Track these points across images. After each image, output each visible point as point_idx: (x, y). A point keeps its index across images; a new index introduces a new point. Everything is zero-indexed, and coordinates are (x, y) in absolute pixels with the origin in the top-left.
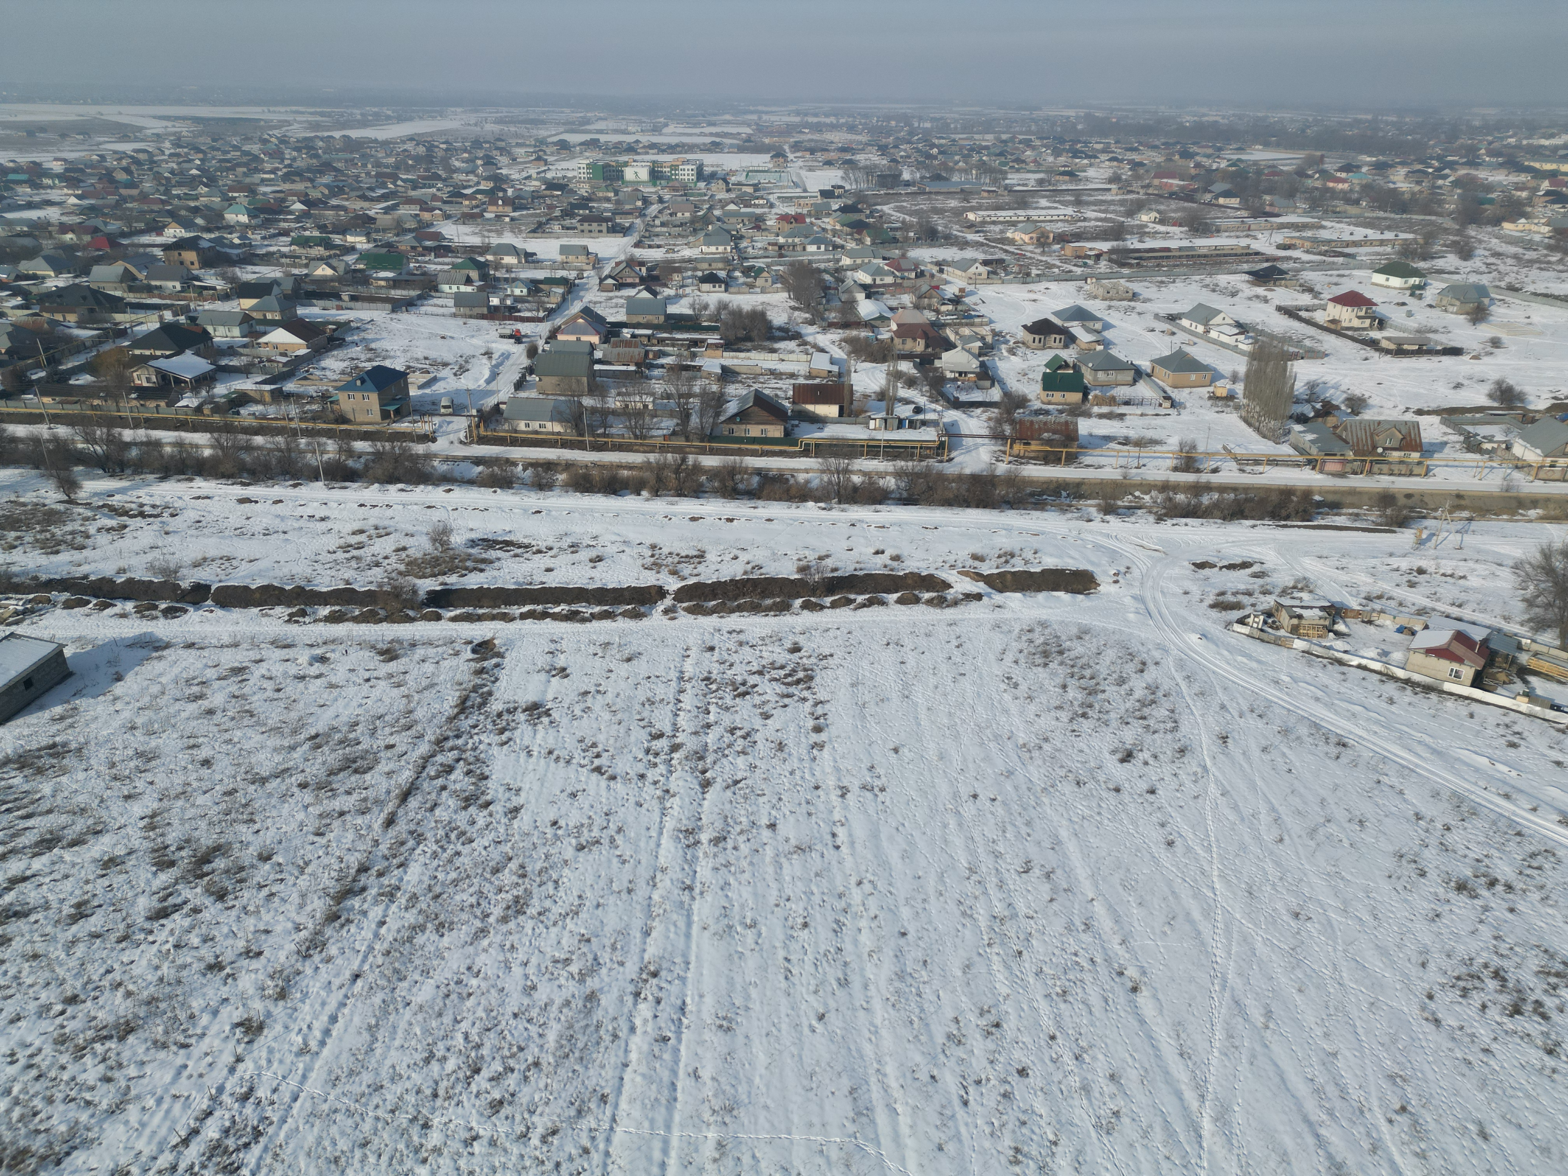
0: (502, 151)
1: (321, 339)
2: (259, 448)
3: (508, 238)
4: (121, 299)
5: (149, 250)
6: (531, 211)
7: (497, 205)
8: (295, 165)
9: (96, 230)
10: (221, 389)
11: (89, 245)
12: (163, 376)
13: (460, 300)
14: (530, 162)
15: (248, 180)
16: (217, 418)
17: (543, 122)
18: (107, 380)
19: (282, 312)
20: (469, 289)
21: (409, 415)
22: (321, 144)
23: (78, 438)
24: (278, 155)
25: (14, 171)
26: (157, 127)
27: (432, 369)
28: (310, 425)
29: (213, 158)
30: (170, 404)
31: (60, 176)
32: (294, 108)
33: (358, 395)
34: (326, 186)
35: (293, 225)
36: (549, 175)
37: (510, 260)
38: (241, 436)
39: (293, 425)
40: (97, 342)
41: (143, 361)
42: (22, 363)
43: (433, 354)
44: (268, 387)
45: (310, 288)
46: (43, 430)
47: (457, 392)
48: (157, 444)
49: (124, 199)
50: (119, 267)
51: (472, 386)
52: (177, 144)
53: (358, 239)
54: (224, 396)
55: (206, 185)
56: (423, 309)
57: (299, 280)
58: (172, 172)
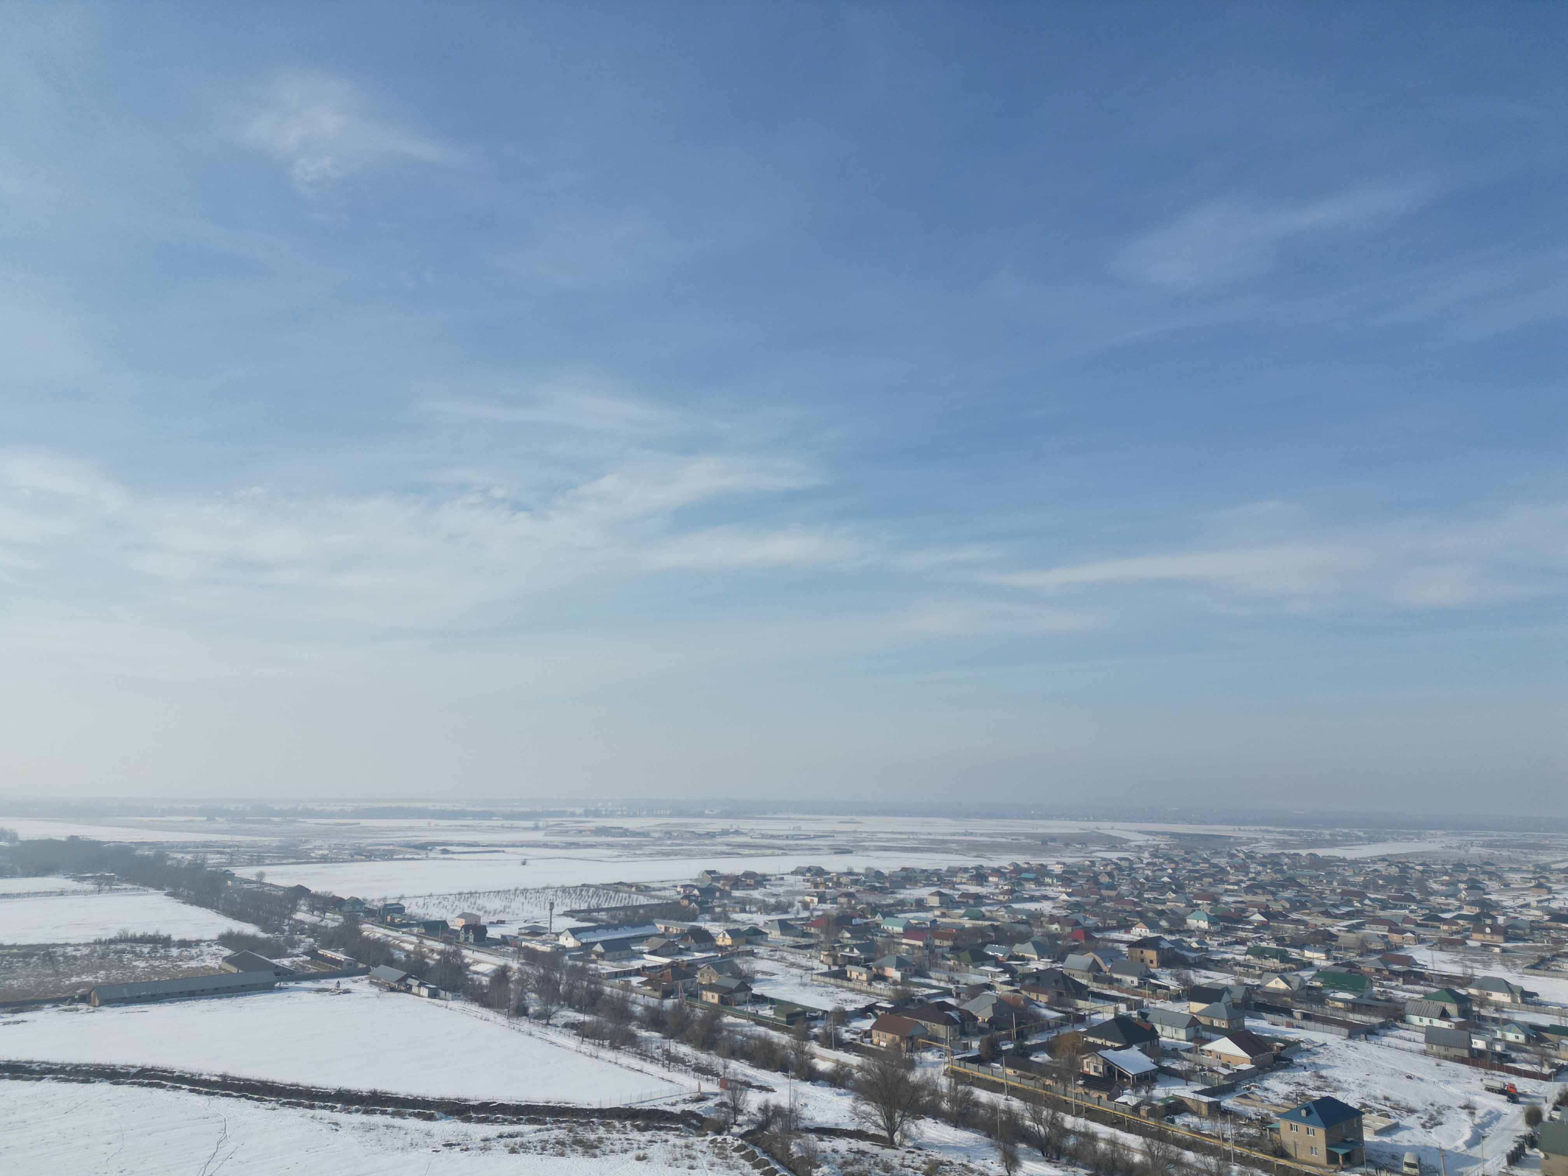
0: (1491, 875)
1: (1267, 1056)
2: (1188, 1165)
3: (1497, 972)
4: (1086, 987)
5: (1116, 945)
6: (1530, 944)
7: (1484, 932)
8: (1259, 878)
9: (1077, 923)
10: (1160, 1092)
11: (1069, 935)
12: (1110, 1067)
13: (1432, 1035)
14: (1528, 889)
15: (1212, 890)
16: (1151, 1122)
17: (1545, 847)
18: (1061, 1062)
19: (1230, 1020)
20: (1445, 1024)
21: (1361, 1164)
22: (1286, 860)
23: (1027, 1114)
24: (1242, 868)
25: (1027, 871)
26: (1140, 840)
27: (1393, 1113)
28: (1246, 1151)
29: (1184, 868)
30: (1111, 1098)
31: (1059, 877)
32: (1263, 828)
33: (1302, 1127)
34: (1288, 900)
35: (1251, 935)
36: (1555, 905)
37: (1498, 997)
38: (1172, 1148)
39: (1228, 1147)
40: (1060, 1024)
41: (1093, 1049)
42: (997, 1033)
43: (1395, 1095)
44: (1206, 1099)
45: (1261, 1000)
46: (1000, 1100)
47: (1426, 1148)
48: (1092, 1137)
49: (1103, 899)
50: (1088, 958)
51: (1446, 1146)
52: (1154, 855)
53: (1317, 955)
54: (1162, 1100)
55: (1174, 892)
56: (1386, 1040)
57: (1250, 990)
58: (1147, 878)
